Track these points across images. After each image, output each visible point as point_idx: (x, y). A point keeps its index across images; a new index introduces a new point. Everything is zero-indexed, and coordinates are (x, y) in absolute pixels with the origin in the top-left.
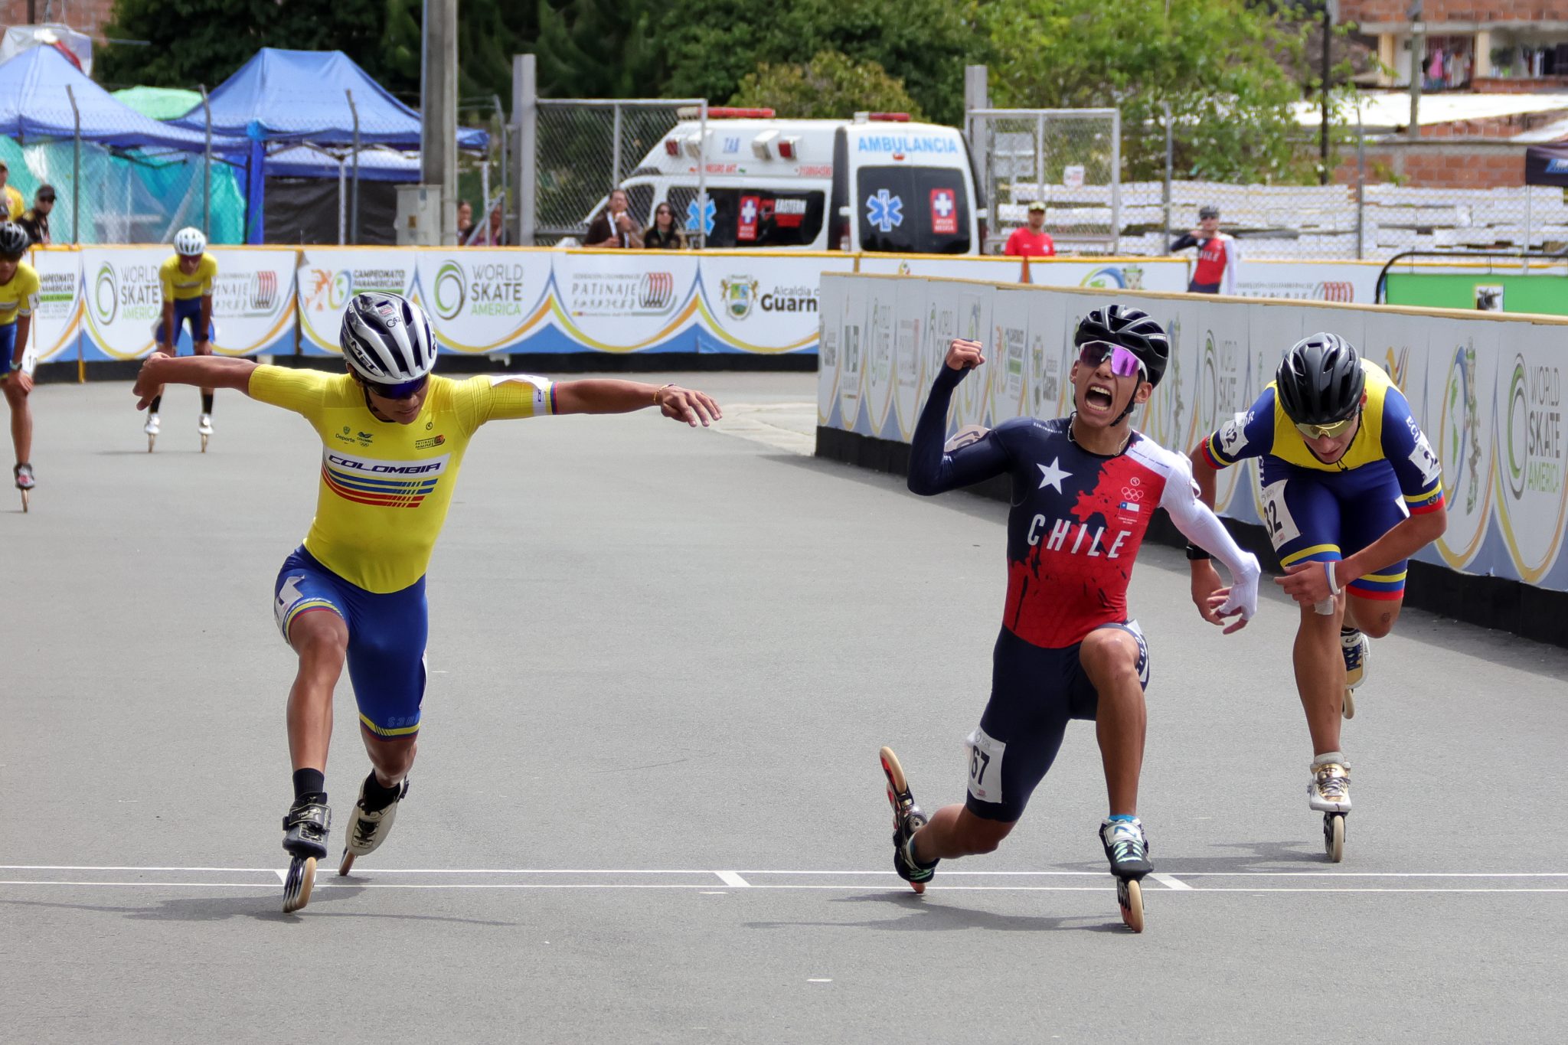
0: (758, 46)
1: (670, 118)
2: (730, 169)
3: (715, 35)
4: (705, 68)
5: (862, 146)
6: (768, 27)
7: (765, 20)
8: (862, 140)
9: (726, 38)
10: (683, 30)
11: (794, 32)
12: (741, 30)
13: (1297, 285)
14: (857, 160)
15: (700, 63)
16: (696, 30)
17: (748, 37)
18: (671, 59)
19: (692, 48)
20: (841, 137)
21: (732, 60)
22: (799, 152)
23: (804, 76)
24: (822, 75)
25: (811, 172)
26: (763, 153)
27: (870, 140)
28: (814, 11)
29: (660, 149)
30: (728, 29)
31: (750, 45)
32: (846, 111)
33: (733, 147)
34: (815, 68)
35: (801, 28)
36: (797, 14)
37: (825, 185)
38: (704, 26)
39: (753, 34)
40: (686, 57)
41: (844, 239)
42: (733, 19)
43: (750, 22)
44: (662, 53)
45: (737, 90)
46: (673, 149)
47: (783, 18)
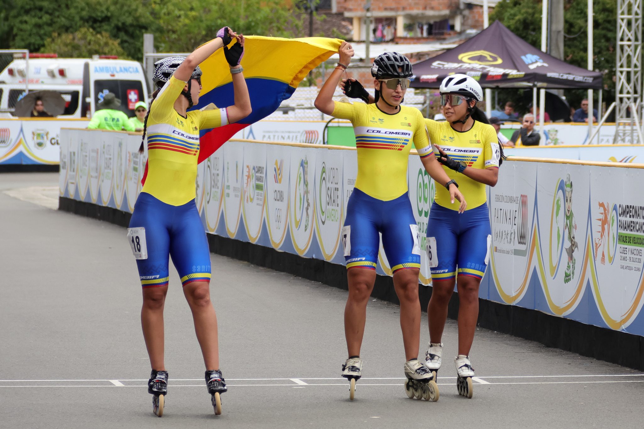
0: (54, 25)
1: (10, 58)
2: (37, 82)
3: (34, 20)
4: (30, 35)
5: (96, 70)
6: (58, 17)
7: (57, 13)
8: (96, 68)
9: (40, 21)
10: (20, 18)
11: (70, 18)
12: (46, 18)
13: (293, 132)
14: (94, 77)
15: (28, 33)
16: (26, 18)
17: (49, 22)
18: (15, 31)
19: (24, 26)
20: (87, 66)
21: (42, 32)
22: (67, 73)
23: (74, 39)
24: (81, 39)
25: (73, 82)
26: (52, 74)
27: (100, 68)
28: (80, 10)
29: (6, 71)
30: (41, 18)
31: (50, 25)
32: (90, 55)
33: (38, 72)
34: (78, 35)
35: (73, 17)
36: (72, 11)
37: (79, 88)
38: (29, 16)
39: (51, 20)
40: (21, 30)
41: (88, 112)
42: (43, 13)
43: (51, 14)
44: (11, 28)
45: (43, 46)
46: (11, 72)
47: (67, 12)
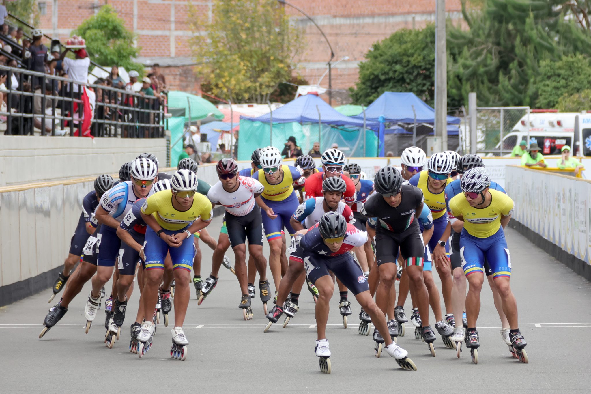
0: (569, 87)
1: (522, 113)
2: (542, 130)
3: (554, 84)
4: (551, 95)
5: (584, 121)
6: (572, 81)
7: (571, 79)
8: (584, 120)
9: (558, 85)
10: (544, 82)
11: (580, 82)
12: (563, 82)
14: (582, 126)
15: (549, 93)
16: (547, 82)
17: (565, 85)
18: (540, 92)
19: (546, 88)
20: (577, 118)
21: (559, 92)
22: (563, 123)
23: (579, 97)
24: (584, 98)
25: (567, 130)
26: (552, 124)
27: (587, 119)
28: (588, 76)
29: (519, 123)
30: (558, 82)
31: (565, 87)
33: (542, 123)
34: (583, 95)
35: (583, 81)
36: (582, 76)
37: (571, 135)
38: (550, 81)
39: (567, 83)
40: (545, 91)
41: (578, 152)
42: (560, 78)
43: (566, 79)
44: (538, 89)
45: (557, 102)
46: (523, 123)
47: (578, 78)
